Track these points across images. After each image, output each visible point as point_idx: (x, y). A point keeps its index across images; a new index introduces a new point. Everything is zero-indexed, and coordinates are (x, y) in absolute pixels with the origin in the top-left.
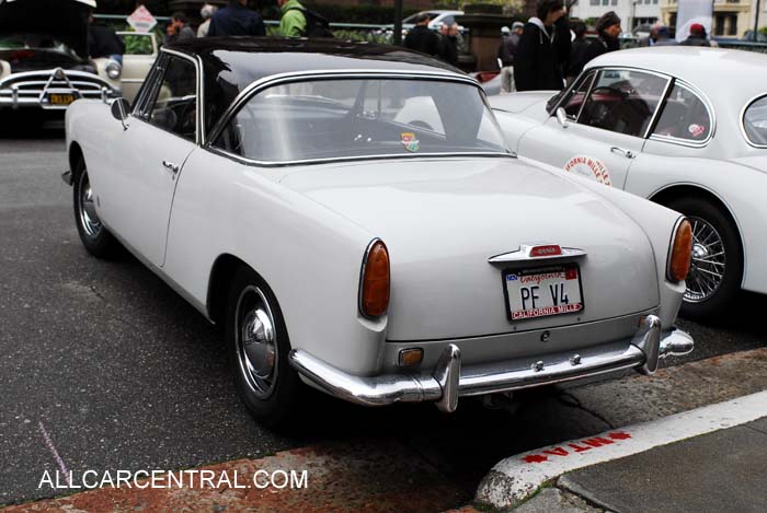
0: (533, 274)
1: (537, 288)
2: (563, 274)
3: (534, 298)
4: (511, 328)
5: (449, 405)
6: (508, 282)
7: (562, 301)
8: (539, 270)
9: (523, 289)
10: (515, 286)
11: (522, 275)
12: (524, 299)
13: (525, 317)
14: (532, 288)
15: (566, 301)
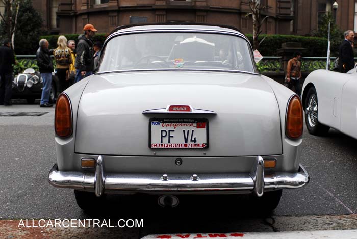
0: (171, 122)
1: (174, 131)
2: (195, 125)
3: (170, 136)
4: (152, 153)
5: (98, 193)
6: (153, 126)
7: (191, 141)
8: (177, 120)
9: (162, 131)
10: (157, 129)
11: (163, 122)
12: (162, 136)
13: (161, 147)
14: (169, 131)
15: (195, 141)
